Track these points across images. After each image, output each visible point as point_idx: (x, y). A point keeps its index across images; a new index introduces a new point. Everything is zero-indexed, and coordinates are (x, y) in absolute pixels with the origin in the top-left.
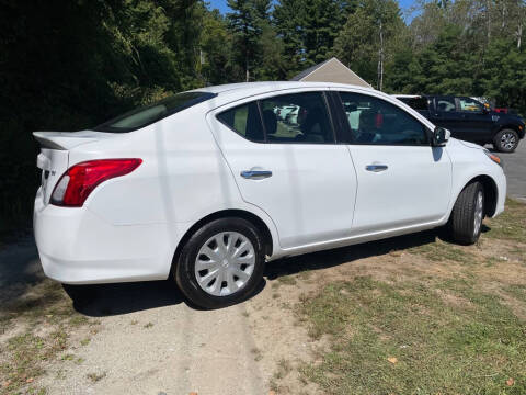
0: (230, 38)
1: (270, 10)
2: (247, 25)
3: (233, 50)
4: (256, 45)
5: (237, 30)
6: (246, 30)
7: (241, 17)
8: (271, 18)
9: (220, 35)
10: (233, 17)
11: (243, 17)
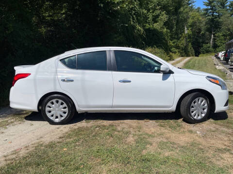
0: (204, 20)
1: (227, 4)
2: (213, 12)
3: (205, 25)
4: (218, 22)
5: (208, 16)
6: (213, 15)
7: (210, 9)
8: (228, 8)
9: (198, 19)
10: (207, 10)
11: (212, 9)
